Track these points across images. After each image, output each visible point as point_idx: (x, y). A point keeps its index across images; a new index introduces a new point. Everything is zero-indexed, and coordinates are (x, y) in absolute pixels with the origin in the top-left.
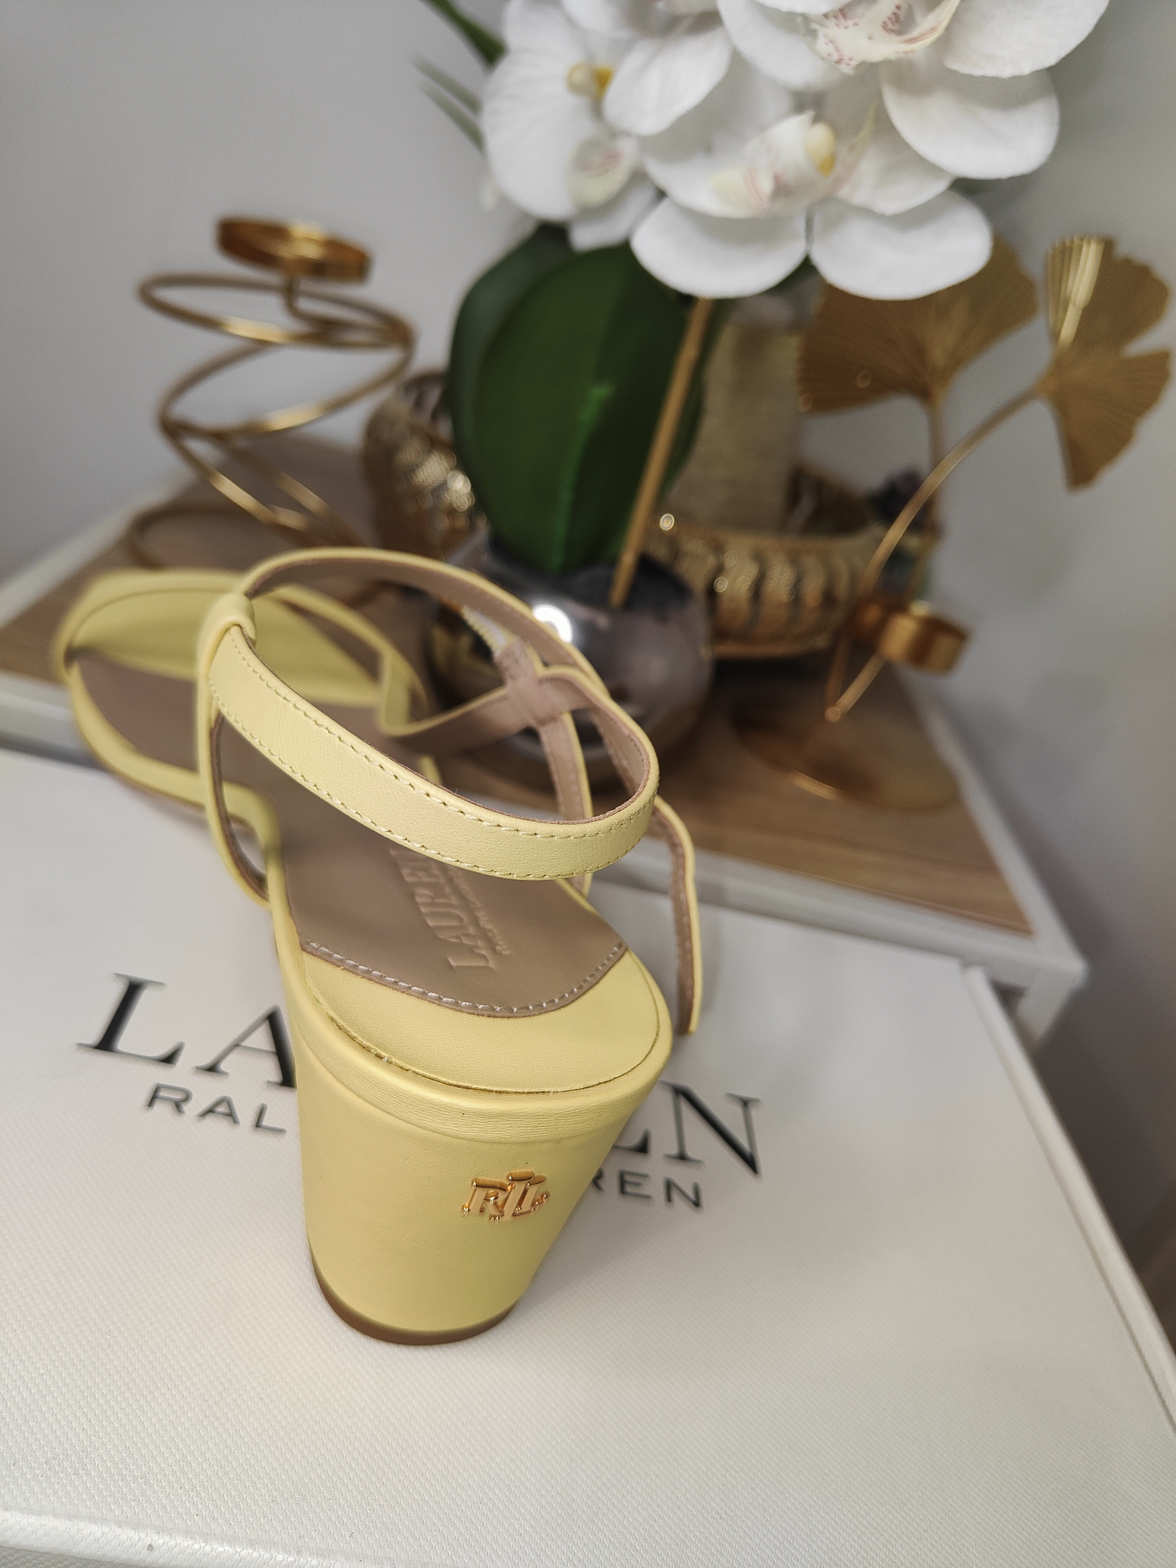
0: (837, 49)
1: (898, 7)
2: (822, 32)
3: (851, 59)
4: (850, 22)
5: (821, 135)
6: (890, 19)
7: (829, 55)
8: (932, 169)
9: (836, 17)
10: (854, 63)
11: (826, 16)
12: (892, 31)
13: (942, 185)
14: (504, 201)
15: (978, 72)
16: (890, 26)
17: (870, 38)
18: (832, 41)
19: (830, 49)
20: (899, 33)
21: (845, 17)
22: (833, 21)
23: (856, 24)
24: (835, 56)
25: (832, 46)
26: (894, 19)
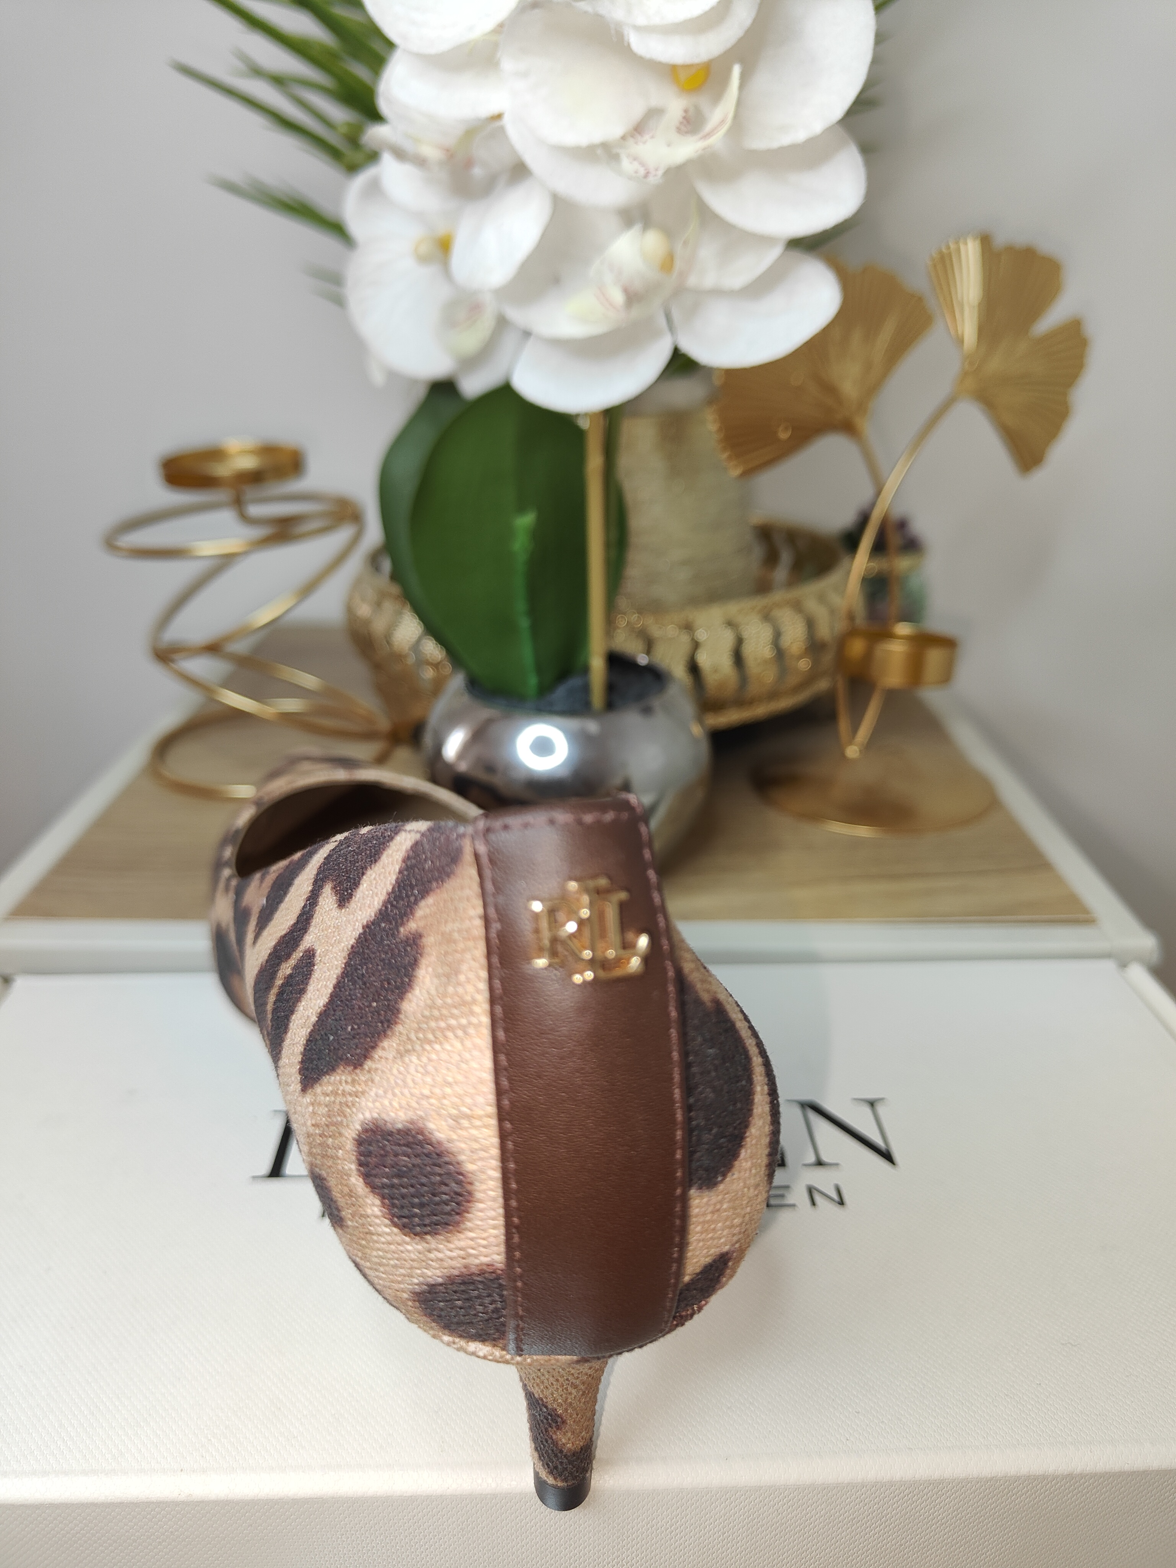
0: (642, 164)
1: (686, 111)
2: (623, 153)
3: (657, 170)
4: (647, 137)
5: (653, 241)
6: (681, 123)
7: (636, 172)
8: (763, 240)
9: (632, 136)
10: (660, 172)
11: (623, 138)
12: (687, 133)
13: (776, 251)
15: (775, 145)
16: (684, 129)
17: (669, 145)
18: (635, 159)
19: (636, 165)
20: (694, 132)
21: (640, 133)
22: (631, 140)
23: (652, 137)
24: (642, 171)
25: (636, 164)
26: (685, 122)
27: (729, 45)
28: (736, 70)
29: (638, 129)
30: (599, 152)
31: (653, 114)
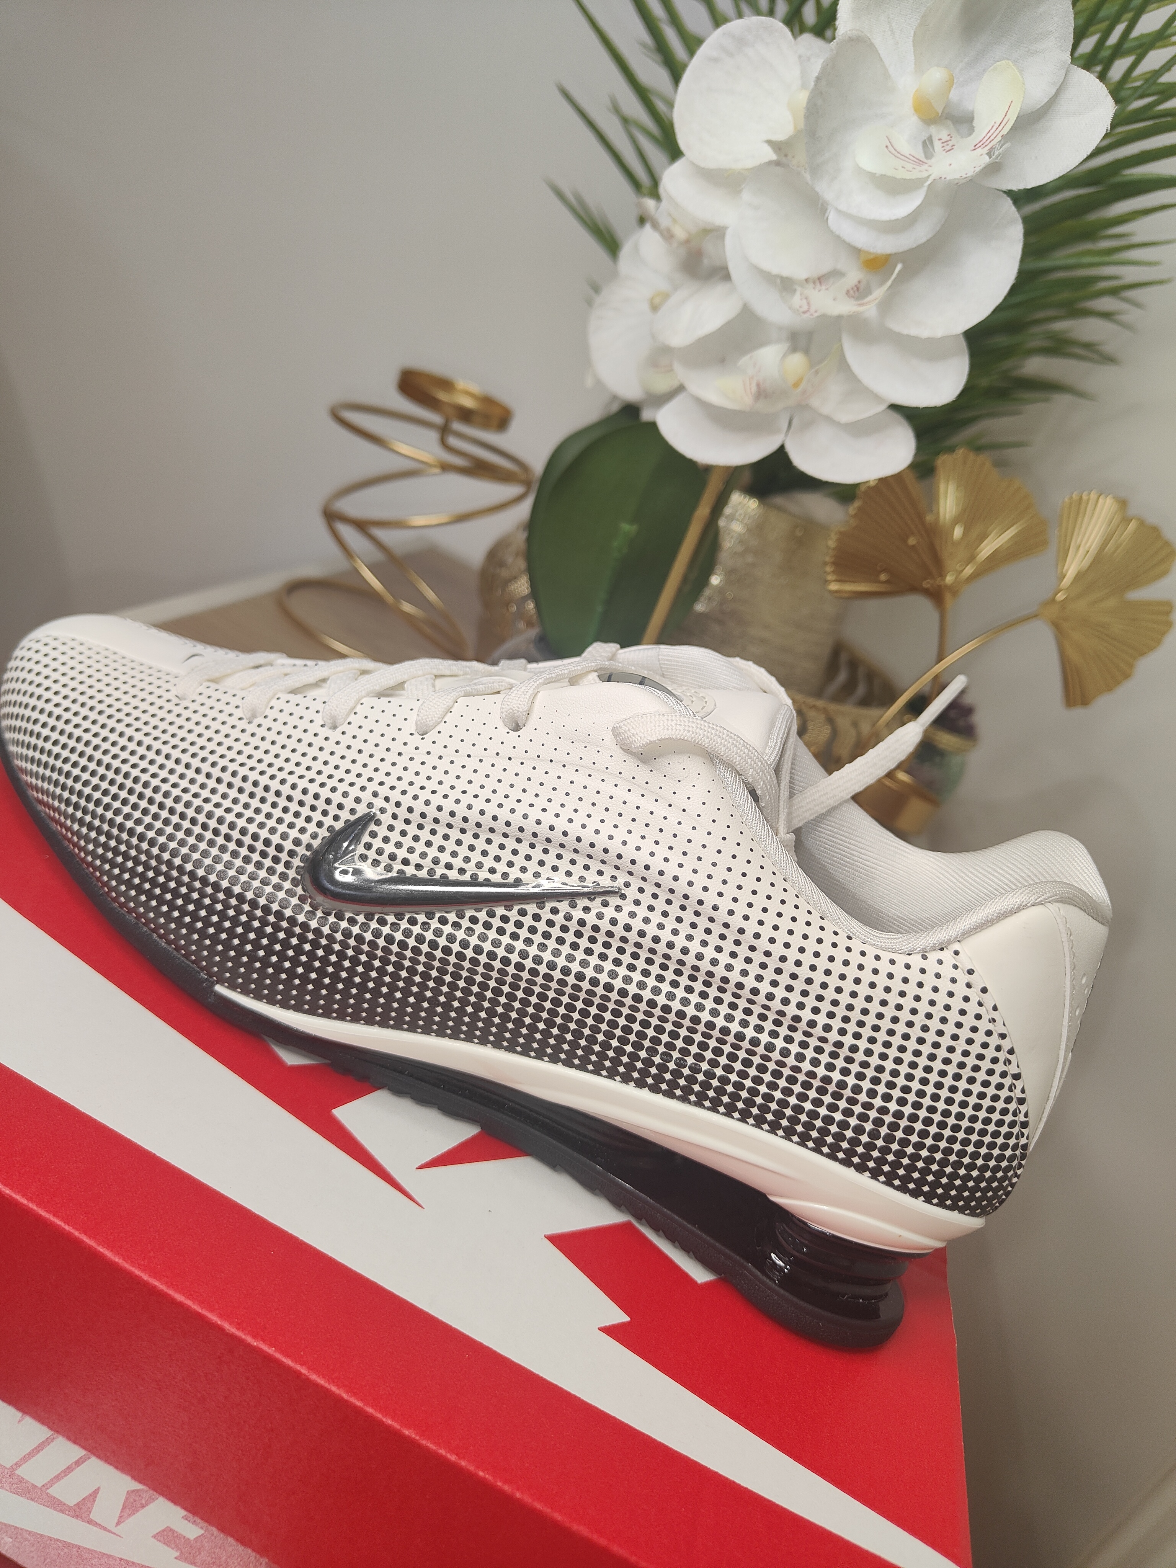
0: (808, 304)
1: (859, 282)
2: (799, 289)
3: (816, 312)
4: (824, 287)
5: (797, 361)
6: (852, 289)
7: (800, 307)
8: (874, 397)
9: (814, 283)
10: (816, 315)
11: (807, 280)
12: (852, 297)
13: (880, 407)
14: (599, 384)
15: (905, 332)
16: (851, 292)
17: (834, 300)
18: (806, 298)
19: (803, 303)
20: (857, 299)
21: (820, 282)
22: (811, 285)
23: (827, 289)
24: (805, 308)
25: (805, 301)
26: (855, 289)
27: (901, 250)
28: (899, 267)
29: (821, 280)
30: (778, 281)
31: (837, 273)
